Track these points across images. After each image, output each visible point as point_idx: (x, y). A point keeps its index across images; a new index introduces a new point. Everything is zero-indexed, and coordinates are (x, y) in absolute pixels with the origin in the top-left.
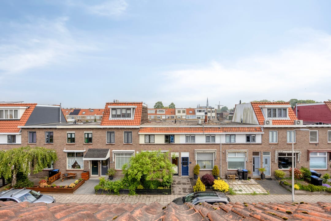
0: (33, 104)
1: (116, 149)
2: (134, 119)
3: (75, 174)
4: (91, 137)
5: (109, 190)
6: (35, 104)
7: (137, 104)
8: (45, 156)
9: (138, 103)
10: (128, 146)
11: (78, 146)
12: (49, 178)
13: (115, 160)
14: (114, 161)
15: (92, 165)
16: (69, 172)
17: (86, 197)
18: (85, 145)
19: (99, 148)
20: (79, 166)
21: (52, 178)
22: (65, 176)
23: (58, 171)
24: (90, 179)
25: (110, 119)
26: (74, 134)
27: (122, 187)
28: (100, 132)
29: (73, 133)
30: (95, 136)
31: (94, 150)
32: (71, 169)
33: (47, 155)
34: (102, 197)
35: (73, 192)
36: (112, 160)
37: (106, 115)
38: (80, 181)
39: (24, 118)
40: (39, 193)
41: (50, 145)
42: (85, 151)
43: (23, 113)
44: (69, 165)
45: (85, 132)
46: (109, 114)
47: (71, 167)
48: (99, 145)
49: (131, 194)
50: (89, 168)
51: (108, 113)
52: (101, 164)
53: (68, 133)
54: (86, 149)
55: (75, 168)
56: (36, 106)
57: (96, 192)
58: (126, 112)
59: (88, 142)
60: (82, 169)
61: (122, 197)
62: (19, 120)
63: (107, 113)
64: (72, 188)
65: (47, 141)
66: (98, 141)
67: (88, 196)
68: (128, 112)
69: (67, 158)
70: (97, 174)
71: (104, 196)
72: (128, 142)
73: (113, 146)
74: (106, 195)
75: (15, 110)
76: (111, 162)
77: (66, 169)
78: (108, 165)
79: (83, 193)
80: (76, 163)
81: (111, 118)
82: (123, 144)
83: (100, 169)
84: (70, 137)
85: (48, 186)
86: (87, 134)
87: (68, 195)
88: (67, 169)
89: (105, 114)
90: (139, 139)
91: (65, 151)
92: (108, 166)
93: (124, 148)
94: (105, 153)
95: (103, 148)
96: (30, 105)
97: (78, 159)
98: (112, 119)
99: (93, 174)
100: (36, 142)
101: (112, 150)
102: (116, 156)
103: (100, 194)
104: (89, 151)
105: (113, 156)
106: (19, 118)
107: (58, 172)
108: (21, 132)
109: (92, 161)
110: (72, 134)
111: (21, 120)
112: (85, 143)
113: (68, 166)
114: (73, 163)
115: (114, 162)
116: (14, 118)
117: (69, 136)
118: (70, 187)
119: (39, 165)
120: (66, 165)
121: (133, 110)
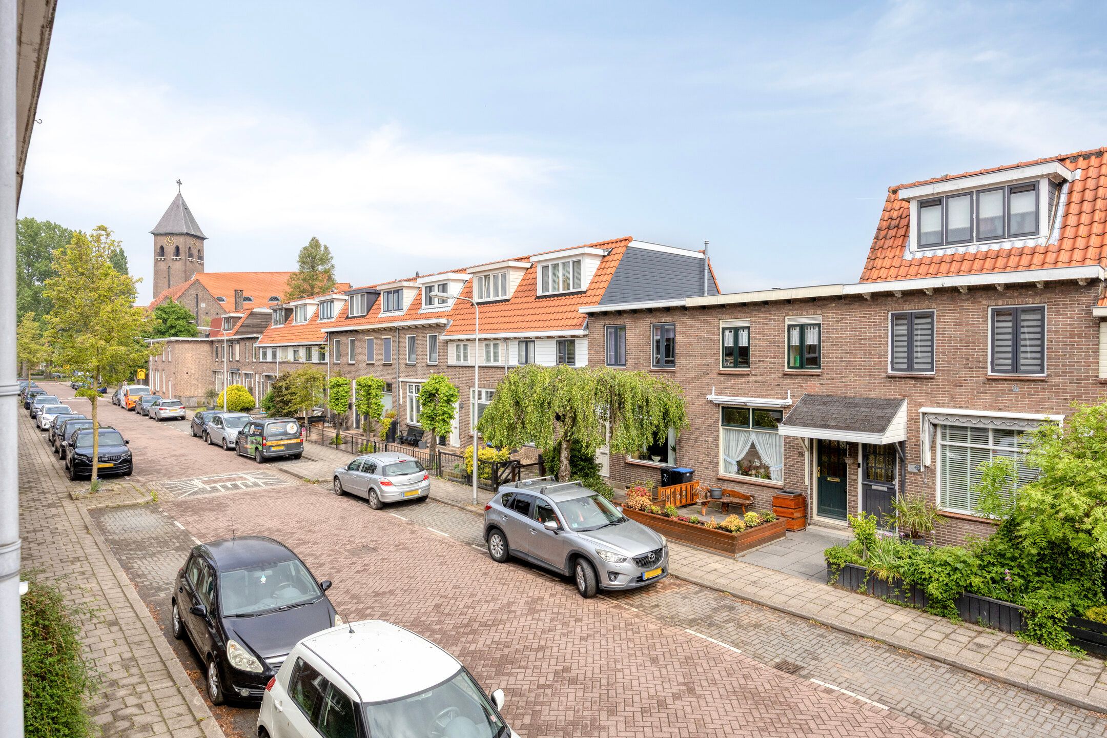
0: (621, 241)
1: (938, 405)
2: (1062, 239)
3: (748, 498)
4: (816, 343)
5: (898, 583)
6: (626, 240)
7: (1082, 163)
8: (647, 401)
9: (1087, 156)
10: (1016, 388)
11: (764, 383)
12: (661, 490)
13: (933, 460)
14: (928, 462)
15: (821, 471)
16: (728, 487)
17: (786, 583)
18: (788, 379)
19: (850, 393)
20: (767, 468)
21: (668, 492)
22: (711, 496)
23: (691, 473)
24: (810, 528)
25: (908, 256)
26: (746, 331)
27: (976, 581)
28: (855, 317)
29: (743, 328)
30: (834, 335)
31: (827, 400)
32: (733, 475)
33: (652, 399)
34: (862, 602)
35: (733, 552)
36: (918, 458)
37: (889, 243)
38: (767, 521)
39: (597, 286)
40: (618, 512)
41: (665, 375)
42: (789, 401)
43: (595, 270)
44: (729, 460)
45: (790, 321)
46: (905, 236)
47: (735, 468)
48: (852, 377)
49: (1040, 639)
50: (807, 482)
51: (902, 232)
52: (860, 470)
53: (724, 329)
54: (793, 396)
55: (750, 475)
56: (630, 245)
57: (830, 573)
58: (1007, 206)
59: (802, 367)
60: (777, 480)
61: (974, 634)
62: (585, 292)
63: (892, 233)
64: (731, 531)
65: (658, 362)
66: (847, 358)
67: (795, 581)
68: (1022, 204)
69: (721, 428)
70: (843, 516)
71: (871, 603)
72: (1015, 367)
73: (928, 386)
74: (879, 602)
75: (574, 262)
76: (911, 468)
77: (717, 471)
78: (896, 482)
79: (777, 569)
80: (753, 452)
81: (912, 252)
82: (982, 379)
83: (856, 496)
84: (731, 344)
85: (653, 508)
86: (798, 329)
87: (717, 558)
88: (722, 473)
89: (885, 238)
90: (1097, 352)
91: (713, 397)
92: (897, 488)
93: (990, 399)
94: (880, 413)
95: (873, 395)
96: (614, 245)
97: (760, 436)
98: (919, 255)
99: (821, 512)
100: (625, 365)
101: (921, 405)
102: (939, 441)
103: (853, 590)
104: (804, 401)
105: (926, 438)
106: (583, 288)
107: (690, 479)
108: (587, 327)
109: (820, 441)
110: (741, 332)
111: (588, 293)
112: (789, 367)
113: (725, 461)
114: (742, 451)
115: (930, 470)
116: (573, 288)
117: (729, 342)
118: (727, 530)
119: (627, 428)
120: (717, 457)
121: (1051, 193)
